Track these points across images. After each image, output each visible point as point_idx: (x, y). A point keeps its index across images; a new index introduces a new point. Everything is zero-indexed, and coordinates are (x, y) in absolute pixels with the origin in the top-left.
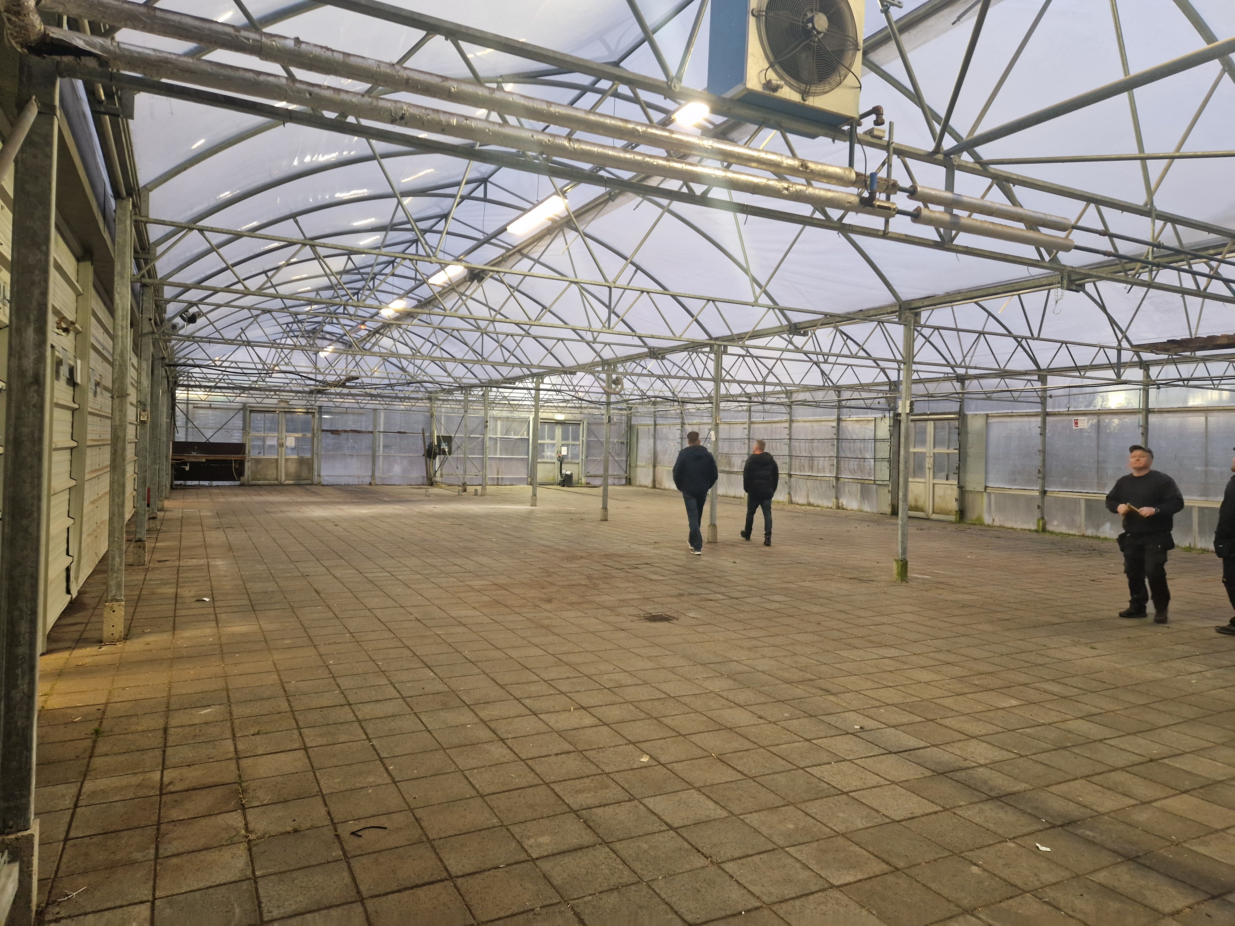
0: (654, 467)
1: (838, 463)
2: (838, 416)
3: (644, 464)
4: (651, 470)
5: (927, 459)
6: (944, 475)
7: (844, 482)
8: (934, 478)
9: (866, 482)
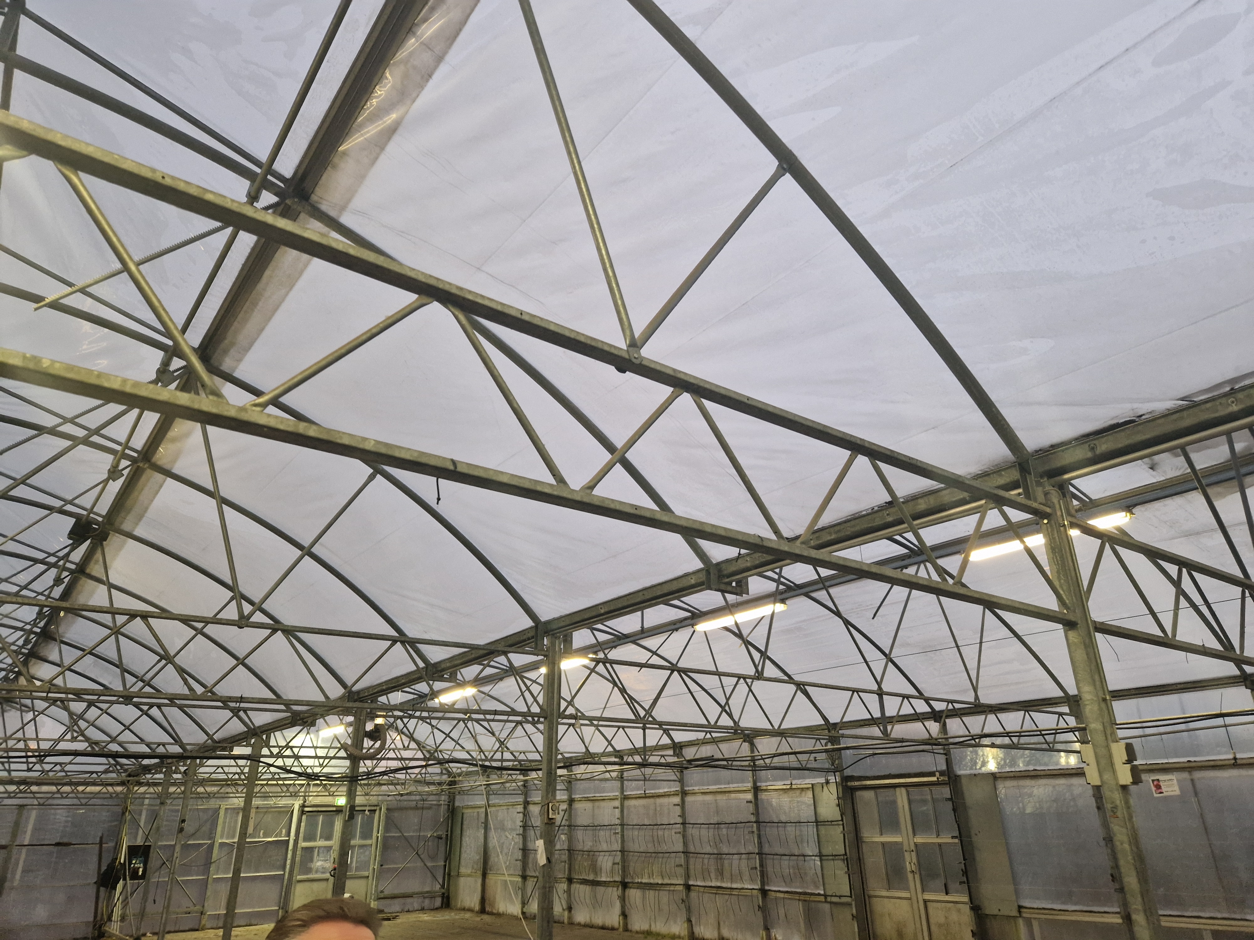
0: (484, 875)
1: (761, 865)
2: (755, 782)
3: (469, 871)
4: (480, 881)
5: (907, 855)
6: (939, 883)
7: (776, 898)
8: (923, 891)
9: (813, 898)
